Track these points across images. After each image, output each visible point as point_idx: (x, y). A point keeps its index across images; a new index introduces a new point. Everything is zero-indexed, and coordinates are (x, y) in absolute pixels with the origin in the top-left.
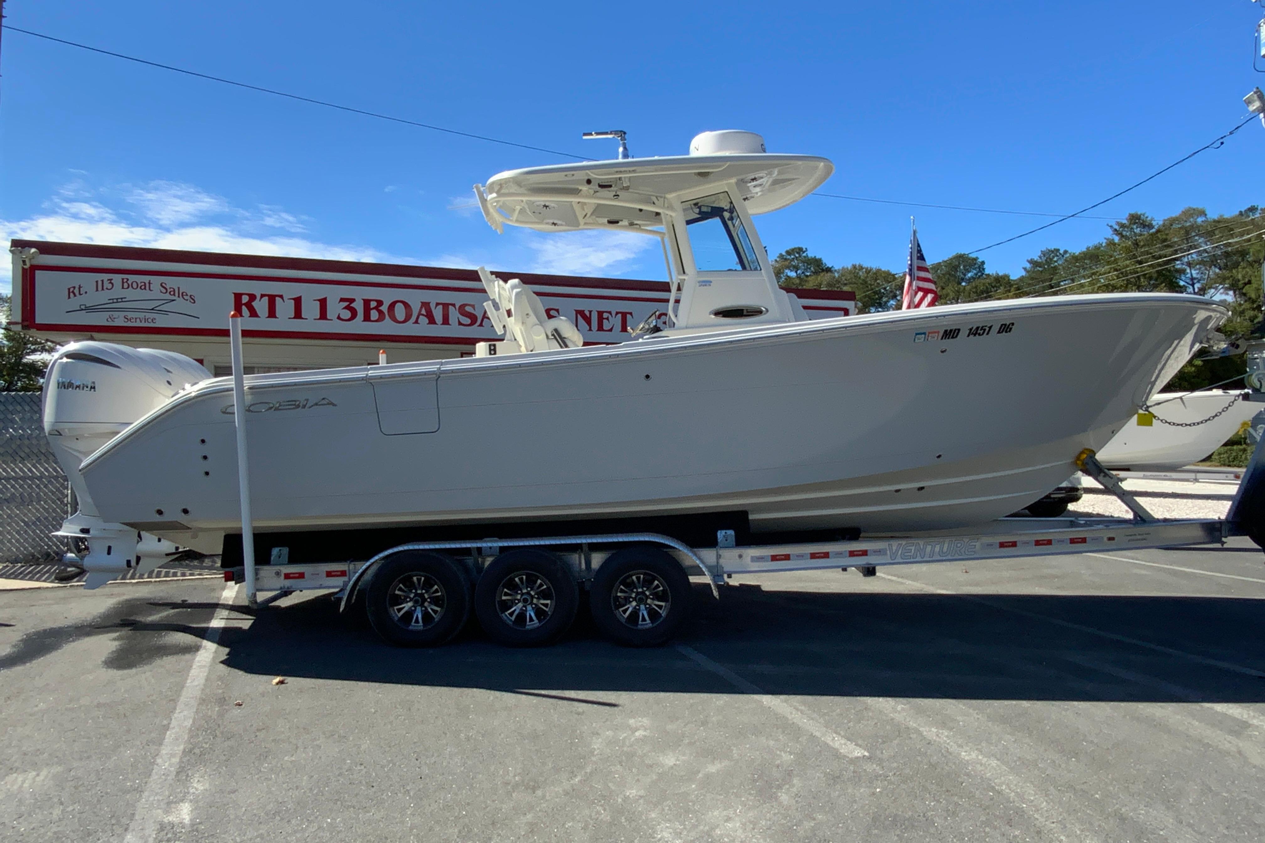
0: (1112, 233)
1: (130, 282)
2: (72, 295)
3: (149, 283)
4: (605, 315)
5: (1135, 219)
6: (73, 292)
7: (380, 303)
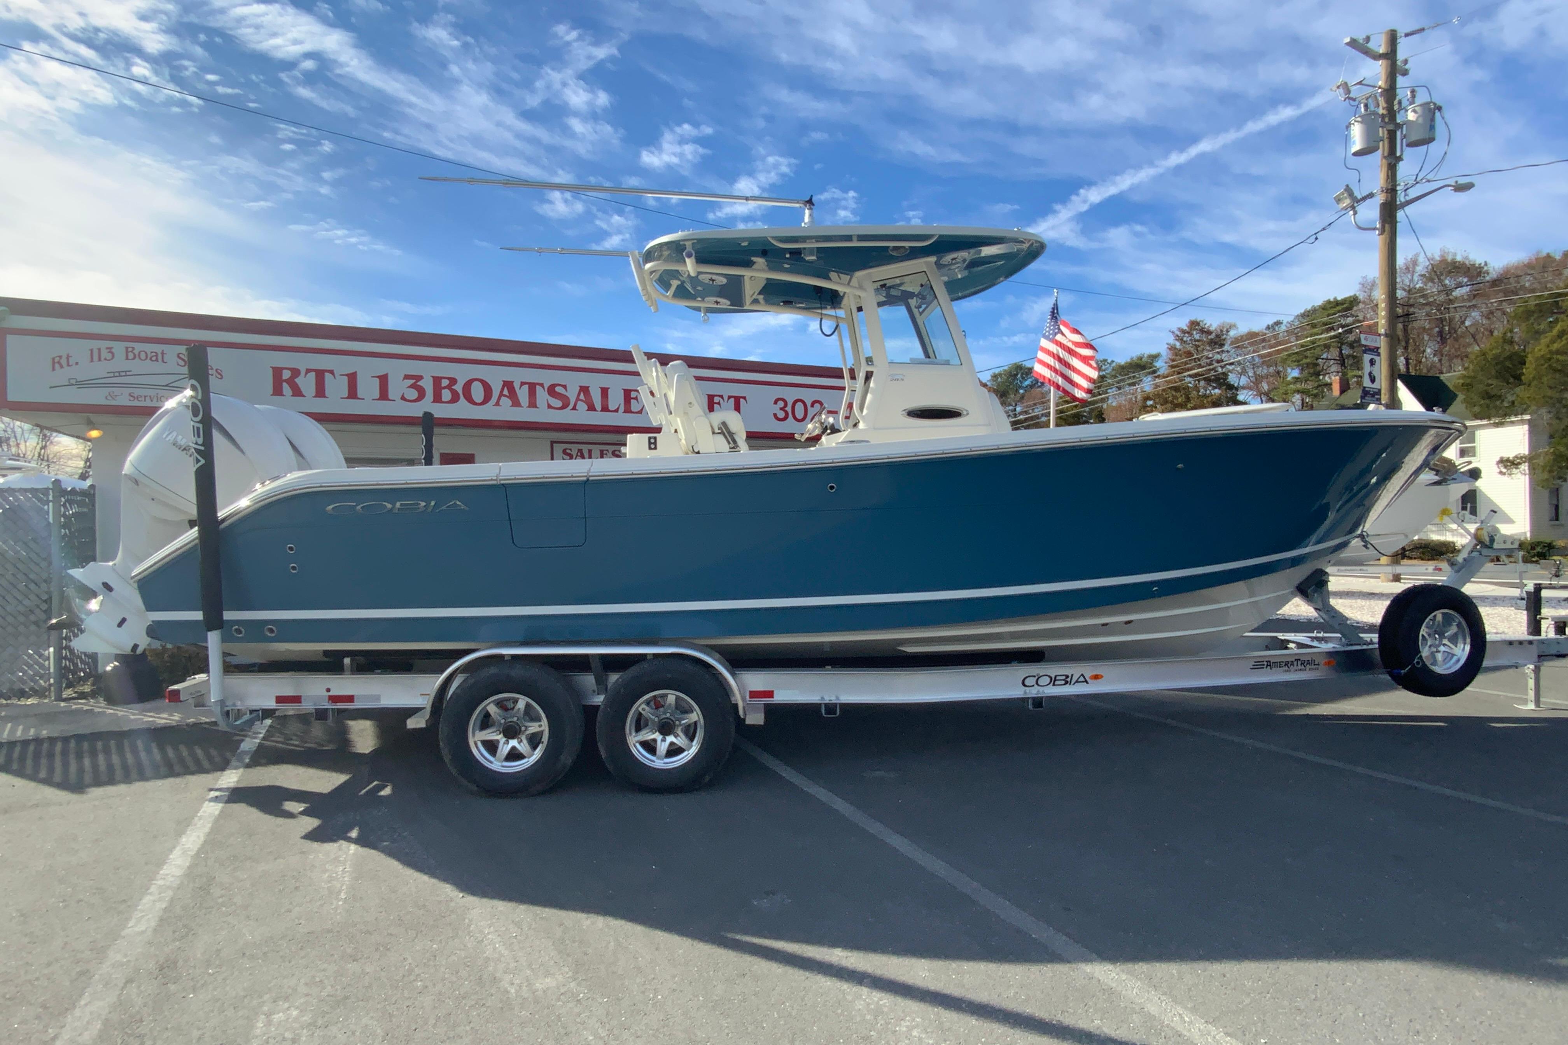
0: (1173, 338)
1: (136, 352)
2: (57, 366)
3: (163, 353)
4: (716, 399)
5: (1194, 324)
6: (59, 362)
7: (453, 381)
